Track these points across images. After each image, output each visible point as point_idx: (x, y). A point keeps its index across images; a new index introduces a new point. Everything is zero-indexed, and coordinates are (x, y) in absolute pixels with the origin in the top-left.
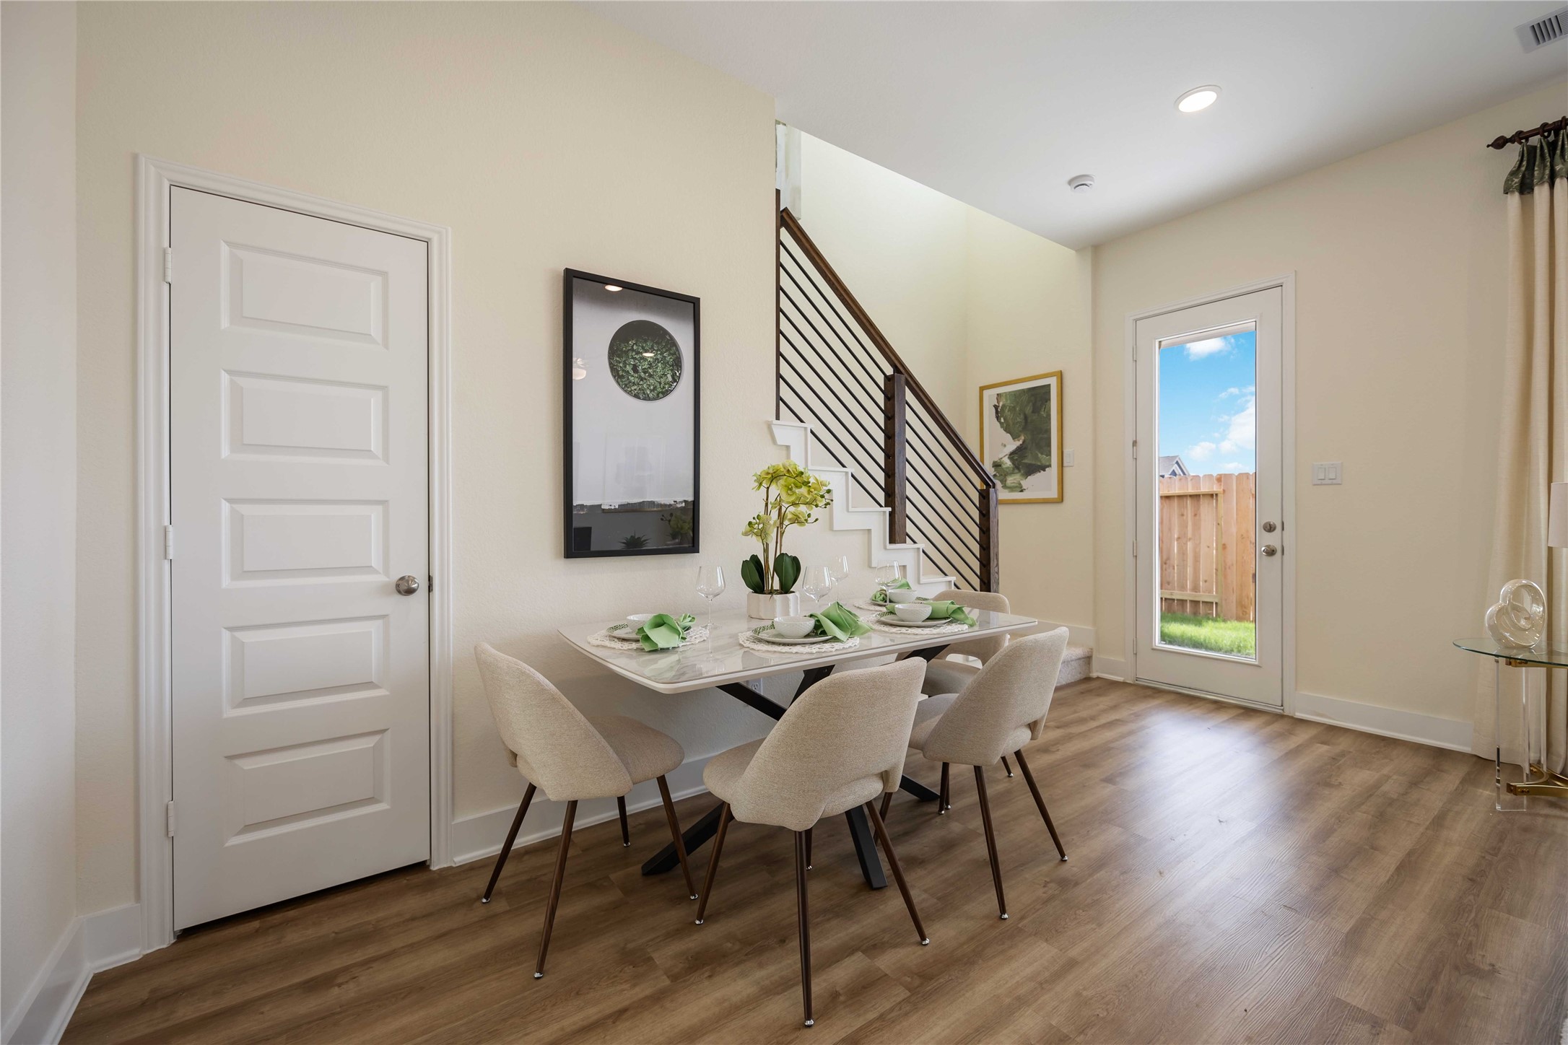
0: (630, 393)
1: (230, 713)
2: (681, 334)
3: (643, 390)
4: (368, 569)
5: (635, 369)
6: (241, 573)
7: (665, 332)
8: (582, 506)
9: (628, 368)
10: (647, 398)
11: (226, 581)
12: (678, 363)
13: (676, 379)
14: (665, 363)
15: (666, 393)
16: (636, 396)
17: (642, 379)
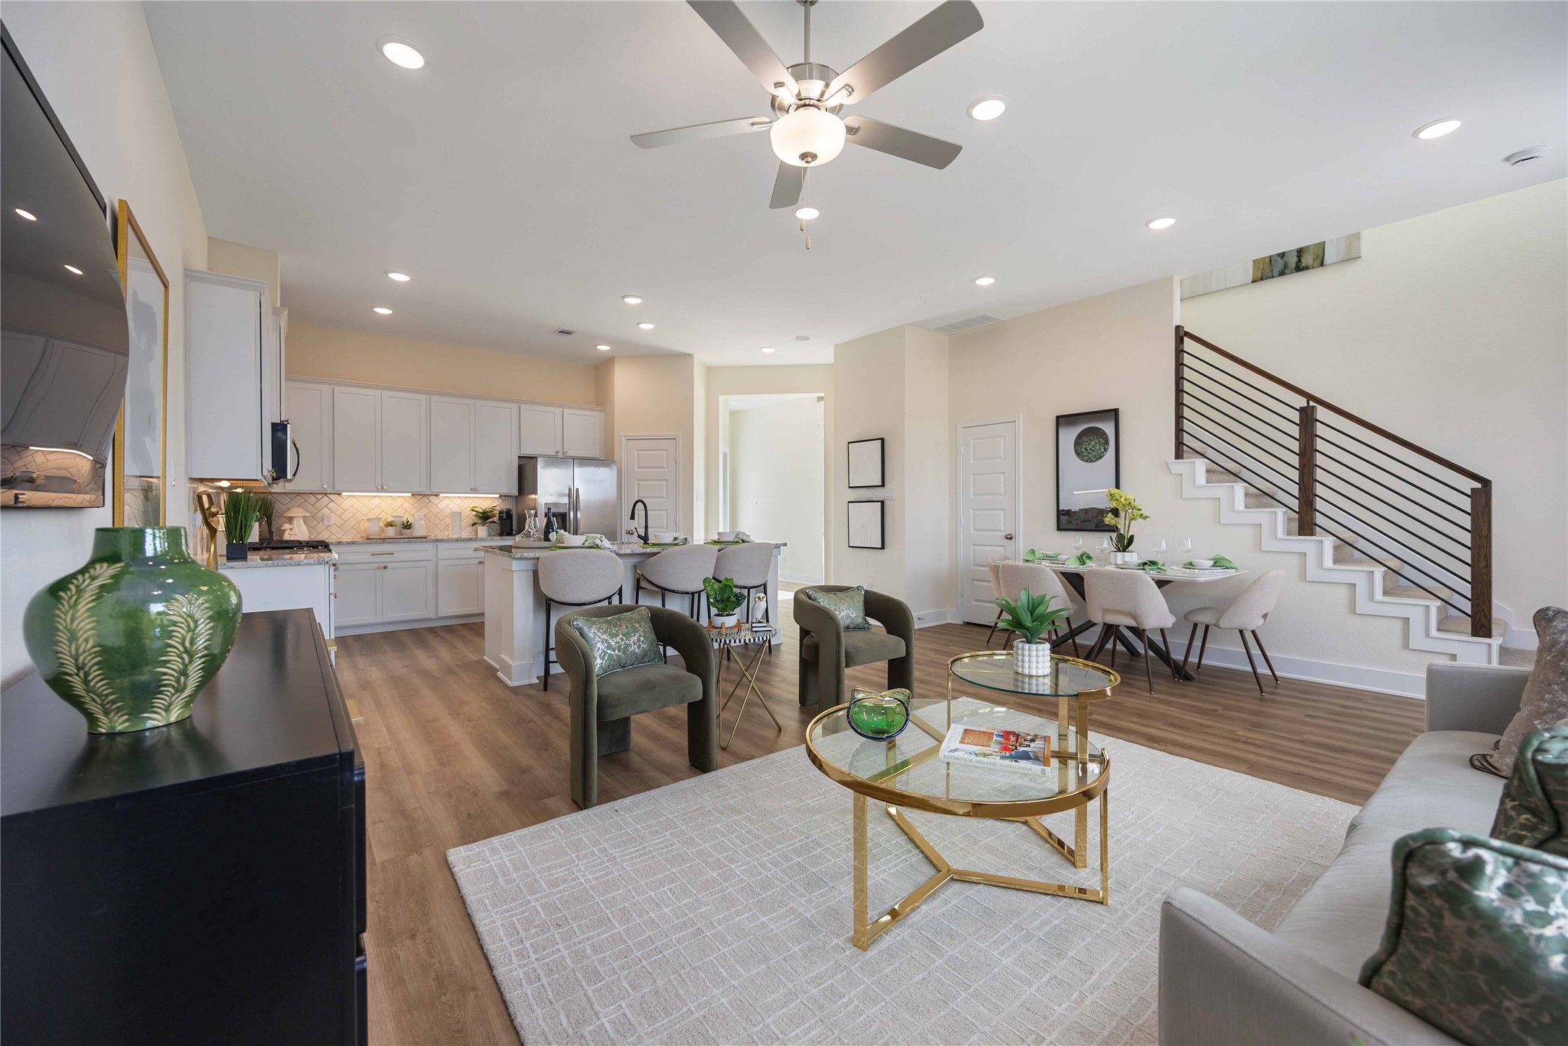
0: (1084, 460)
1: (973, 568)
2: (1108, 428)
3: (1090, 458)
4: (1000, 530)
5: (1086, 449)
6: (975, 530)
7: (1100, 429)
8: (1063, 510)
9: (1083, 450)
10: (1092, 461)
11: (972, 532)
12: (1107, 442)
13: (1106, 450)
14: (1100, 443)
15: (1101, 457)
16: (1087, 461)
17: (1089, 453)
